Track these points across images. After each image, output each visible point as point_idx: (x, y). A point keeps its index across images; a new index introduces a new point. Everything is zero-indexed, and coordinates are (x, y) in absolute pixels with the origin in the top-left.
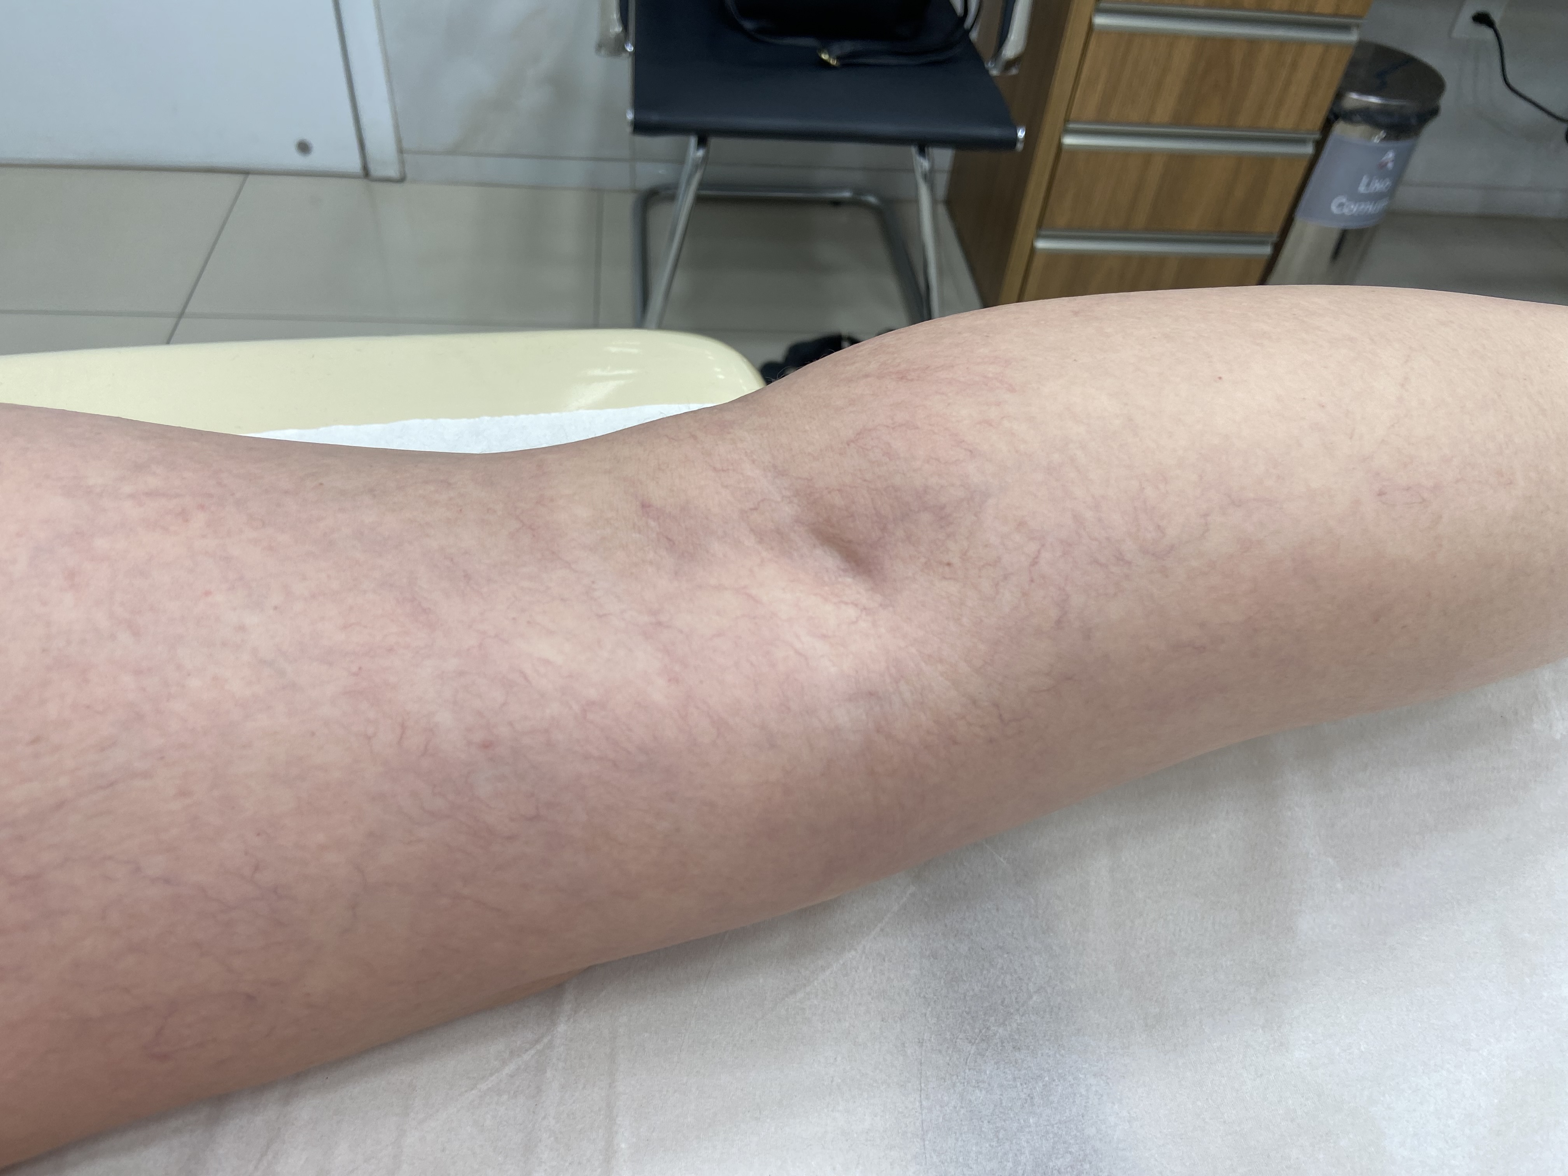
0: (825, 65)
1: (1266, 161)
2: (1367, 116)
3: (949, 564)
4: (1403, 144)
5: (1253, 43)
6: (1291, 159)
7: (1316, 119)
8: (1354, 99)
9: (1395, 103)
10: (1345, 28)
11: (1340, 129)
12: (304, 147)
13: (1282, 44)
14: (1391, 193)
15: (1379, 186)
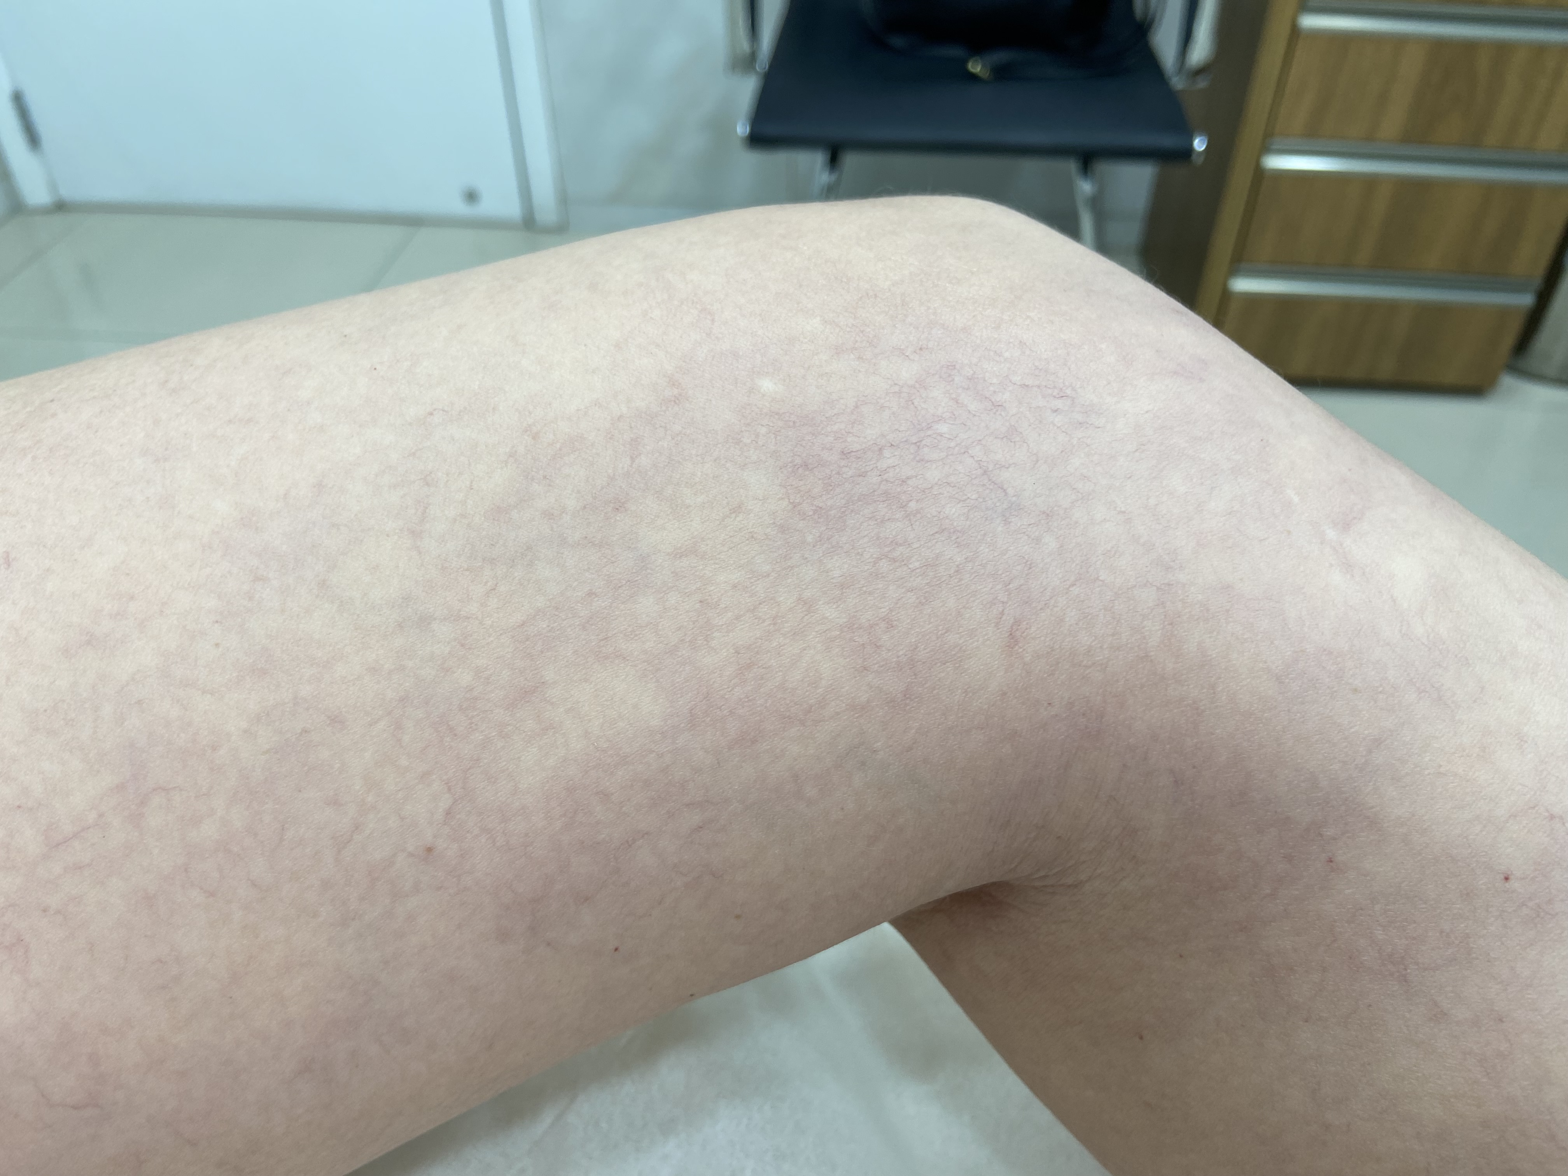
0: (974, 77)
1: (1522, 192)
12: (471, 196)
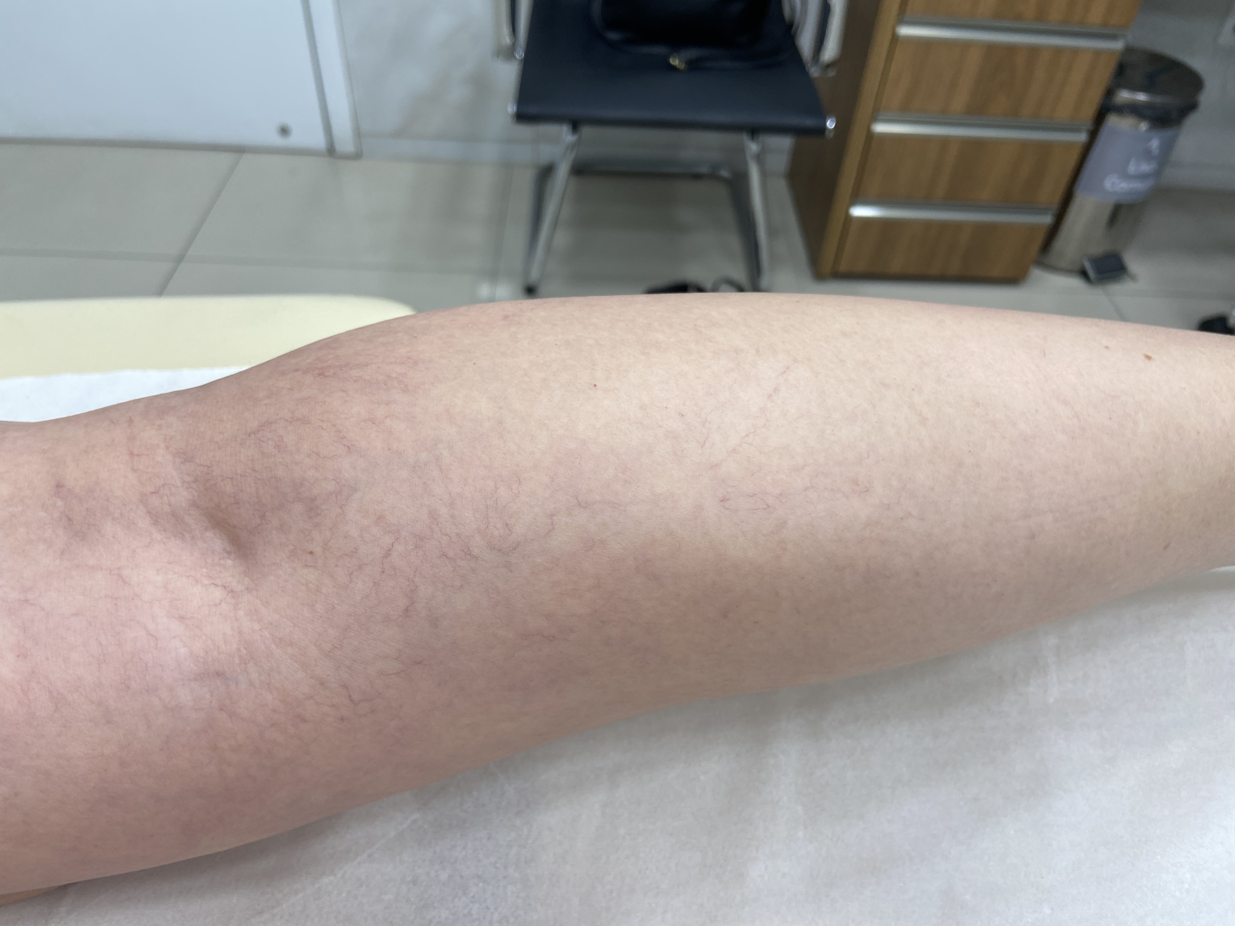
0: (673, 68)
1: (1045, 147)
2: (1135, 110)
3: (311, 553)
4: (1168, 133)
5: (1033, 51)
6: (1068, 146)
7: (1089, 111)
8: (1124, 96)
9: (1159, 100)
10: (1113, 37)
11: (1113, 121)
12: (284, 131)
13: (1058, 51)
14: (1157, 173)
15: (1146, 167)
